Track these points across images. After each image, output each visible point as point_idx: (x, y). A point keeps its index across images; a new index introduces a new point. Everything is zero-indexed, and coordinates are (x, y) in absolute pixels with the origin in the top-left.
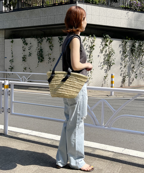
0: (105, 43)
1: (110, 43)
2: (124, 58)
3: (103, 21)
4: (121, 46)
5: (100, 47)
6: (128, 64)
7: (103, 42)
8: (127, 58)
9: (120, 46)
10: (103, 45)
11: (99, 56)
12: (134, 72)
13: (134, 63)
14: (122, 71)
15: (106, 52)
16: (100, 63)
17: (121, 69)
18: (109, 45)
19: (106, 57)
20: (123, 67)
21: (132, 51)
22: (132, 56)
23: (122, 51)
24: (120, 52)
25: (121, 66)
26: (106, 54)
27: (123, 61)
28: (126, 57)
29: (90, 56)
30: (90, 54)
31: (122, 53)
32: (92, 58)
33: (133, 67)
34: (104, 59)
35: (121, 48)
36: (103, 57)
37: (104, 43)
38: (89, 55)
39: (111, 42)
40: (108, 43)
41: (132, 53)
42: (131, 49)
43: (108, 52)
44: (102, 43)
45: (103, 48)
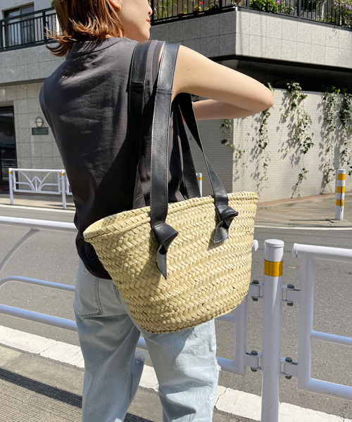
0: (291, 100)
1: (299, 101)
2: (326, 132)
3: (290, 51)
4: (322, 108)
5: (281, 109)
6: (334, 145)
7: (285, 98)
8: (332, 134)
9: (319, 106)
10: (286, 105)
11: (278, 128)
12: (345, 163)
13: (345, 144)
14: (323, 160)
15: (292, 119)
16: (280, 145)
17: (321, 156)
18: (299, 104)
19: (292, 131)
20: (324, 153)
21: (342, 116)
22: (342, 128)
23: (323, 117)
24: (320, 118)
25: (321, 150)
26: (293, 124)
27: (325, 140)
28: (330, 129)
29: (260, 130)
30: (262, 126)
31: (322, 121)
32: (267, 135)
33: (343, 152)
34: (290, 135)
35: (322, 112)
36: (287, 131)
37: (288, 101)
38: (259, 128)
39: (303, 97)
40: (296, 101)
41: (342, 121)
42: (340, 112)
43: (296, 122)
44: (284, 100)
45: (287, 112)
